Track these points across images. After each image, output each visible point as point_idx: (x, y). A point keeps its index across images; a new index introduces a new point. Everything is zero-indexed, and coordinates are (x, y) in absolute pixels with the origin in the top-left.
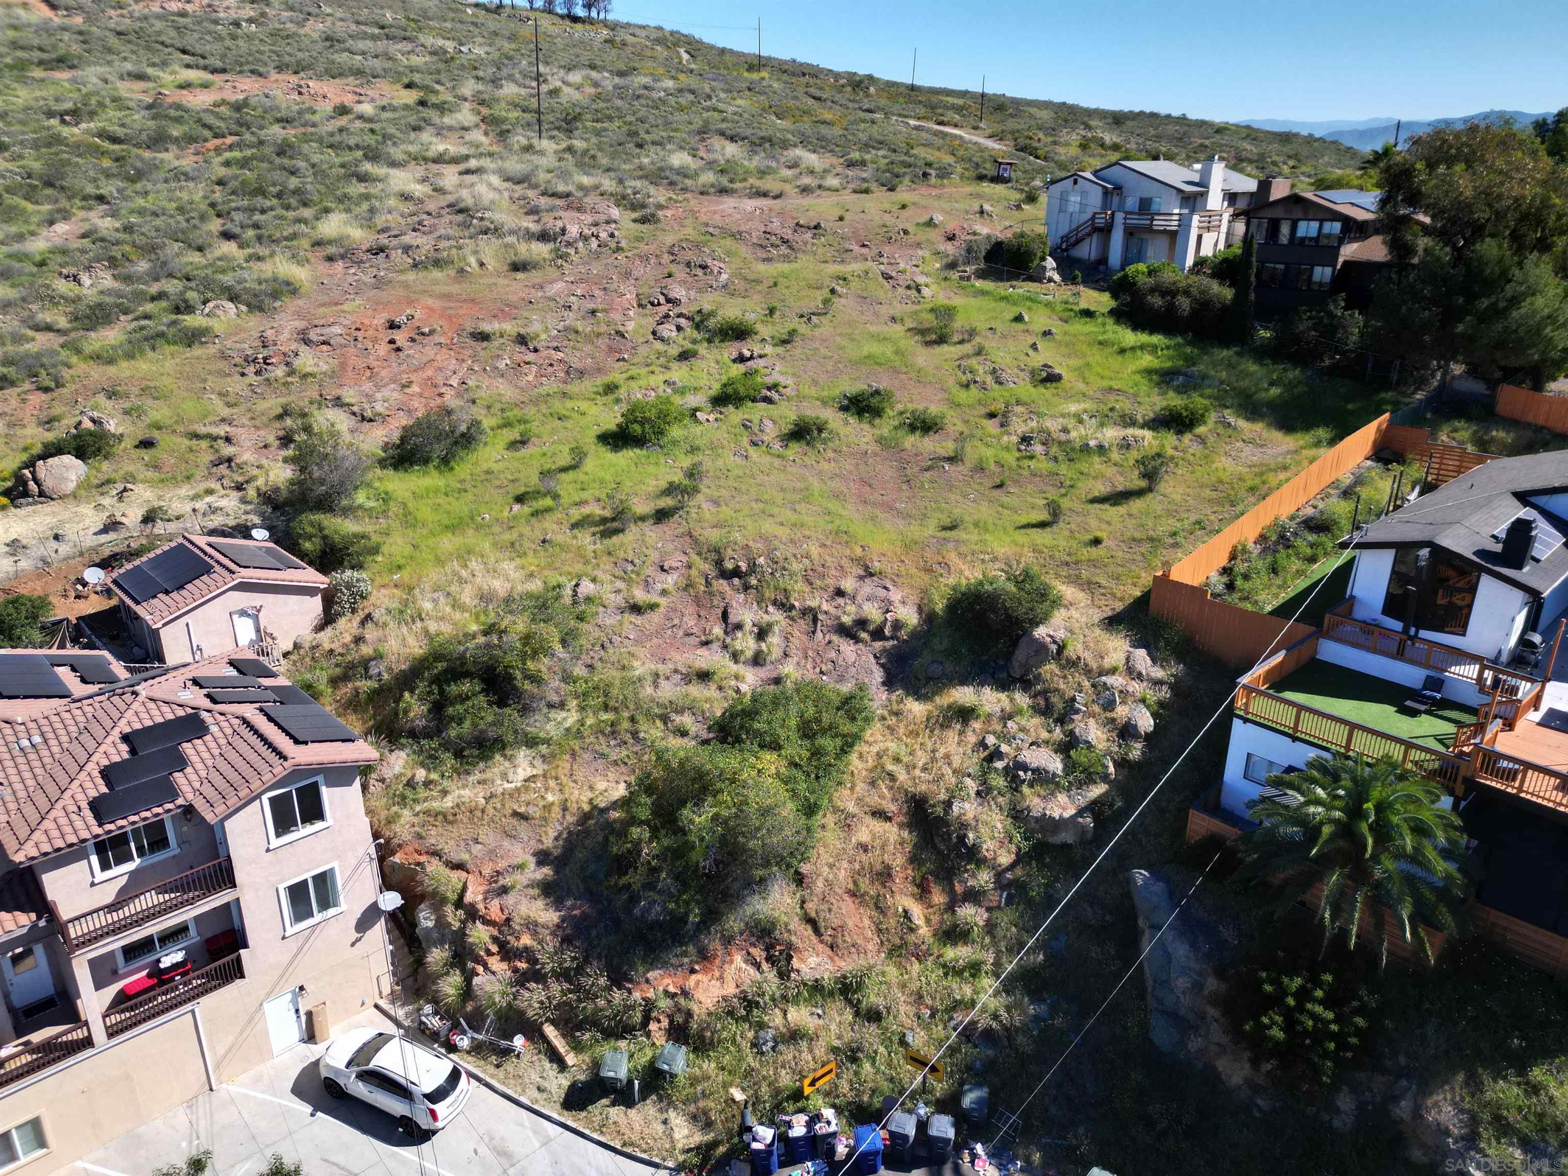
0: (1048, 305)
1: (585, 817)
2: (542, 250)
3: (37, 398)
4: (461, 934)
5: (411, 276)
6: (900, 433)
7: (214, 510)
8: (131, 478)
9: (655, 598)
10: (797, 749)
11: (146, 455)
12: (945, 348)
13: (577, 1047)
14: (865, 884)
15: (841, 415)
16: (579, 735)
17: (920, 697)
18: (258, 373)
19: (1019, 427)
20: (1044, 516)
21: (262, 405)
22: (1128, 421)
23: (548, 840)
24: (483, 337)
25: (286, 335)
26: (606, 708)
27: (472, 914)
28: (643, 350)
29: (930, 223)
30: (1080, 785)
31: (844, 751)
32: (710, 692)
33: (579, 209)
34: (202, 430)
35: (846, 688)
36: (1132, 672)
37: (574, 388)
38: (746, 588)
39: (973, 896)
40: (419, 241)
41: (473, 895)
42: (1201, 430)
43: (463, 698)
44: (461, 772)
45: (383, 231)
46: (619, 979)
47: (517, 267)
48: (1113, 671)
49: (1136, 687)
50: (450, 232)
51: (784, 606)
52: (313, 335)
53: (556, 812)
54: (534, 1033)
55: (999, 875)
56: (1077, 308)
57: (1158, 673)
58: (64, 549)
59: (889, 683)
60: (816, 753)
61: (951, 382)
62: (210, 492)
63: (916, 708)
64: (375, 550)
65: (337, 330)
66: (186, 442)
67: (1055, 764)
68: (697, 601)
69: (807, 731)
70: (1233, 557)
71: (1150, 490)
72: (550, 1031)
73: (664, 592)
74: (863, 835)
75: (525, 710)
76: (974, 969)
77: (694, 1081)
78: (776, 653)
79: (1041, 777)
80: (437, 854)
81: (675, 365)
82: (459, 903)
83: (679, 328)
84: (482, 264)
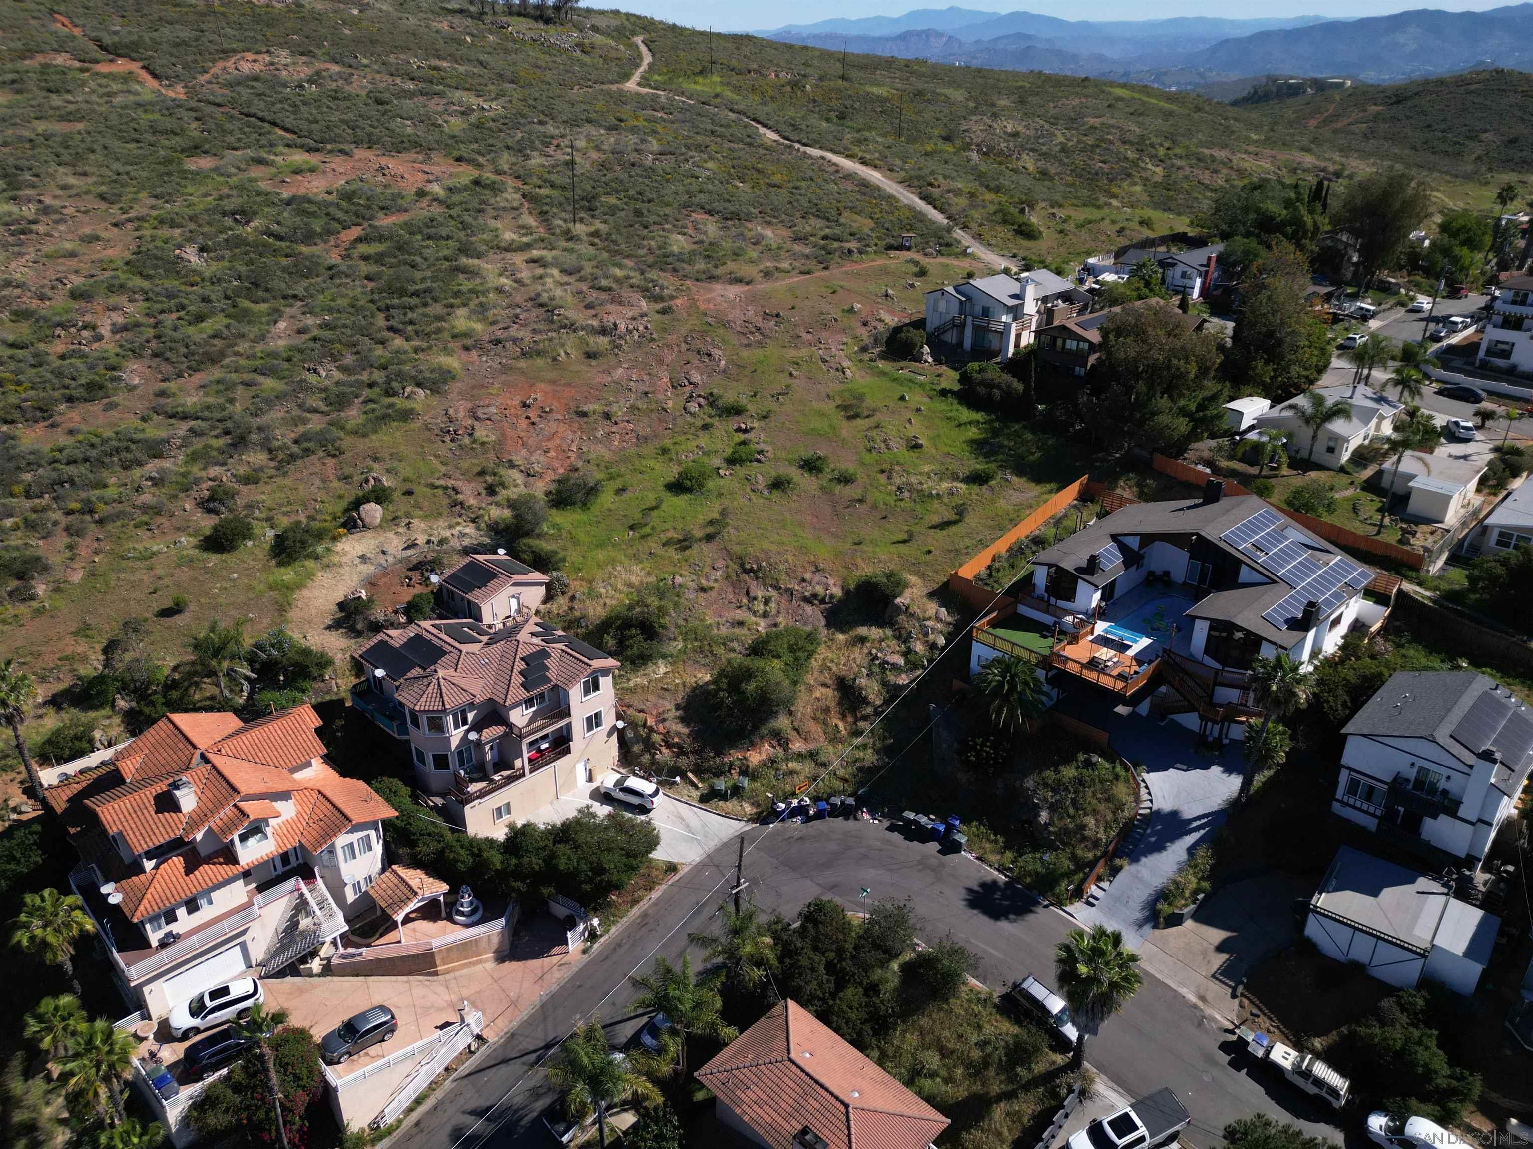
0: (921, 385)
1: (694, 689)
2: (603, 341)
3: (330, 462)
4: (648, 737)
5: (523, 363)
6: (833, 484)
7: (464, 535)
8: (408, 515)
9: (712, 584)
10: (788, 657)
11: (412, 499)
12: (859, 422)
13: (702, 780)
14: (818, 714)
15: (800, 471)
16: (685, 652)
17: (843, 632)
18: (452, 441)
19: (897, 481)
20: (905, 537)
21: (464, 465)
22: (955, 477)
23: (679, 700)
24: (584, 415)
25: (461, 414)
26: (696, 639)
27: (651, 729)
28: (679, 421)
29: (851, 310)
30: (912, 670)
31: (809, 657)
32: (745, 631)
33: (620, 303)
34: (438, 483)
35: (808, 628)
36: (938, 619)
37: (643, 451)
38: (757, 578)
39: (865, 718)
40: (521, 334)
41: (650, 722)
42: (992, 483)
43: (632, 637)
44: (635, 670)
45: (493, 323)
46: (718, 753)
47: (590, 355)
48: (929, 619)
49: (939, 626)
50: (541, 326)
51: (777, 588)
52: (479, 414)
53: (681, 687)
54: (684, 776)
55: (876, 709)
56: (938, 388)
57: (949, 619)
58: (390, 559)
59: (828, 626)
60: (797, 659)
61: (861, 448)
62: (458, 524)
63: (841, 637)
64: (564, 560)
65: (493, 410)
66: (429, 491)
67: (901, 661)
68: (733, 586)
69: (792, 649)
70: (993, 560)
71: (960, 521)
72: (690, 775)
73: (716, 581)
74: (818, 694)
75: (660, 641)
76: (865, 746)
77: (752, 790)
78: (774, 612)
79: (895, 667)
80: (629, 706)
81: (701, 433)
82: (644, 725)
83: (700, 406)
84: (567, 354)
